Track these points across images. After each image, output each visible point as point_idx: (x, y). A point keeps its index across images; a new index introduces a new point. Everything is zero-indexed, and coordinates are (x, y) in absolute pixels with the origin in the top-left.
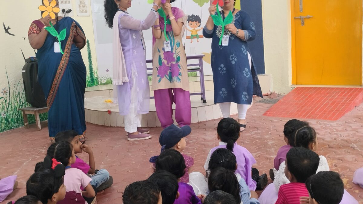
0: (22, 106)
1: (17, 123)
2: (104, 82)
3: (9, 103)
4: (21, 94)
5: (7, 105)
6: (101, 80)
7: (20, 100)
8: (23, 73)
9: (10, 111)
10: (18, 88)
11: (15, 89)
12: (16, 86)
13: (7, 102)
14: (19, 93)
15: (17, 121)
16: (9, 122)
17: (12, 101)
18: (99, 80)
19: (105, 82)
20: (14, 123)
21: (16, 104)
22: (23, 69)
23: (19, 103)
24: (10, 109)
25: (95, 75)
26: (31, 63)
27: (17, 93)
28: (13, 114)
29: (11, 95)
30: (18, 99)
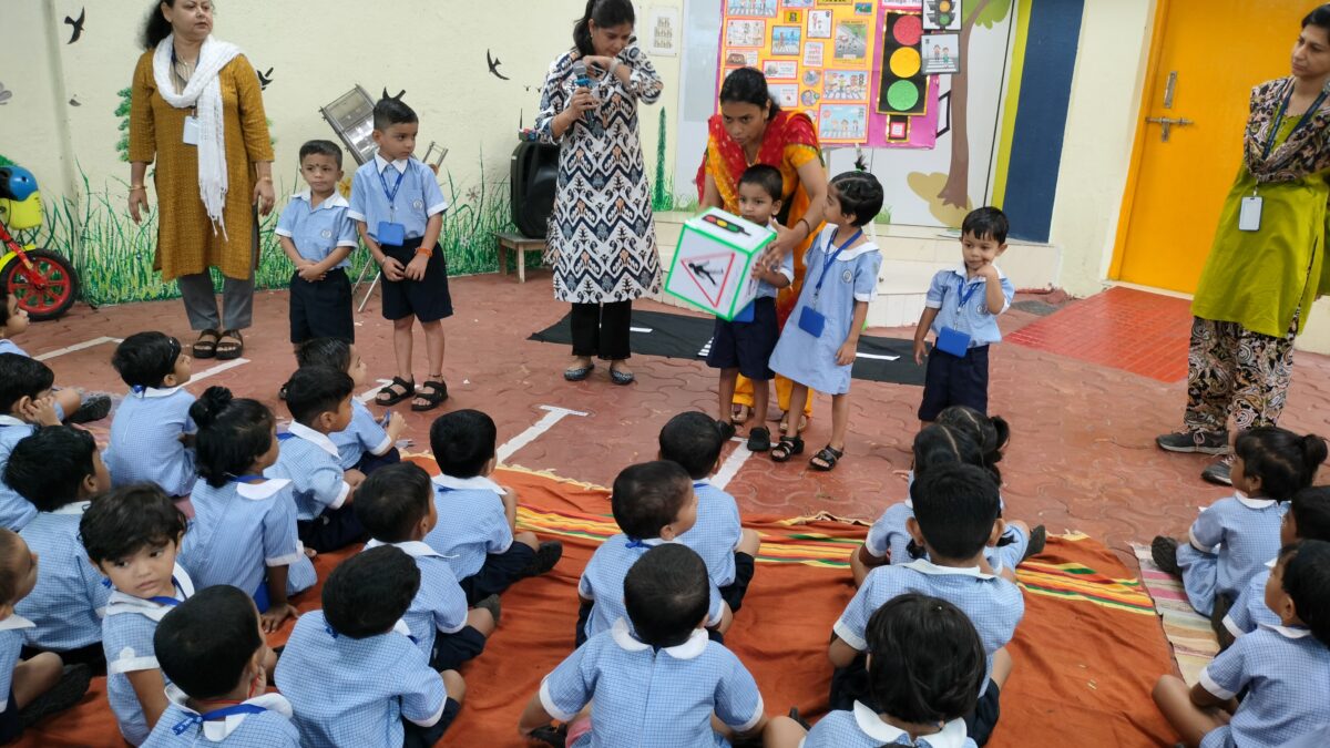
0: (504, 229)
1: (490, 262)
2: (683, 204)
3: (479, 219)
4: (505, 206)
5: (475, 222)
6: (678, 200)
7: (502, 217)
8: (512, 161)
9: (479, 236)
10: (500, 192)
11: (494, 193)
12: (497, 186)
13: (476, 217)
14: (501, 201)
15: (490, 258)
16: (473, 258)
17: (485, 217)
18: (675, 199)
19: (685, 206)
20: (484, 260)
21: (493, 223)
22: (514, 154)
23: (498, 222)
24: (478, 232)
25: (667, 187)
26: (528, 144)
27: (498, 201)
28: (483, 242)
29: (485, 204)
30: (498, 214)
